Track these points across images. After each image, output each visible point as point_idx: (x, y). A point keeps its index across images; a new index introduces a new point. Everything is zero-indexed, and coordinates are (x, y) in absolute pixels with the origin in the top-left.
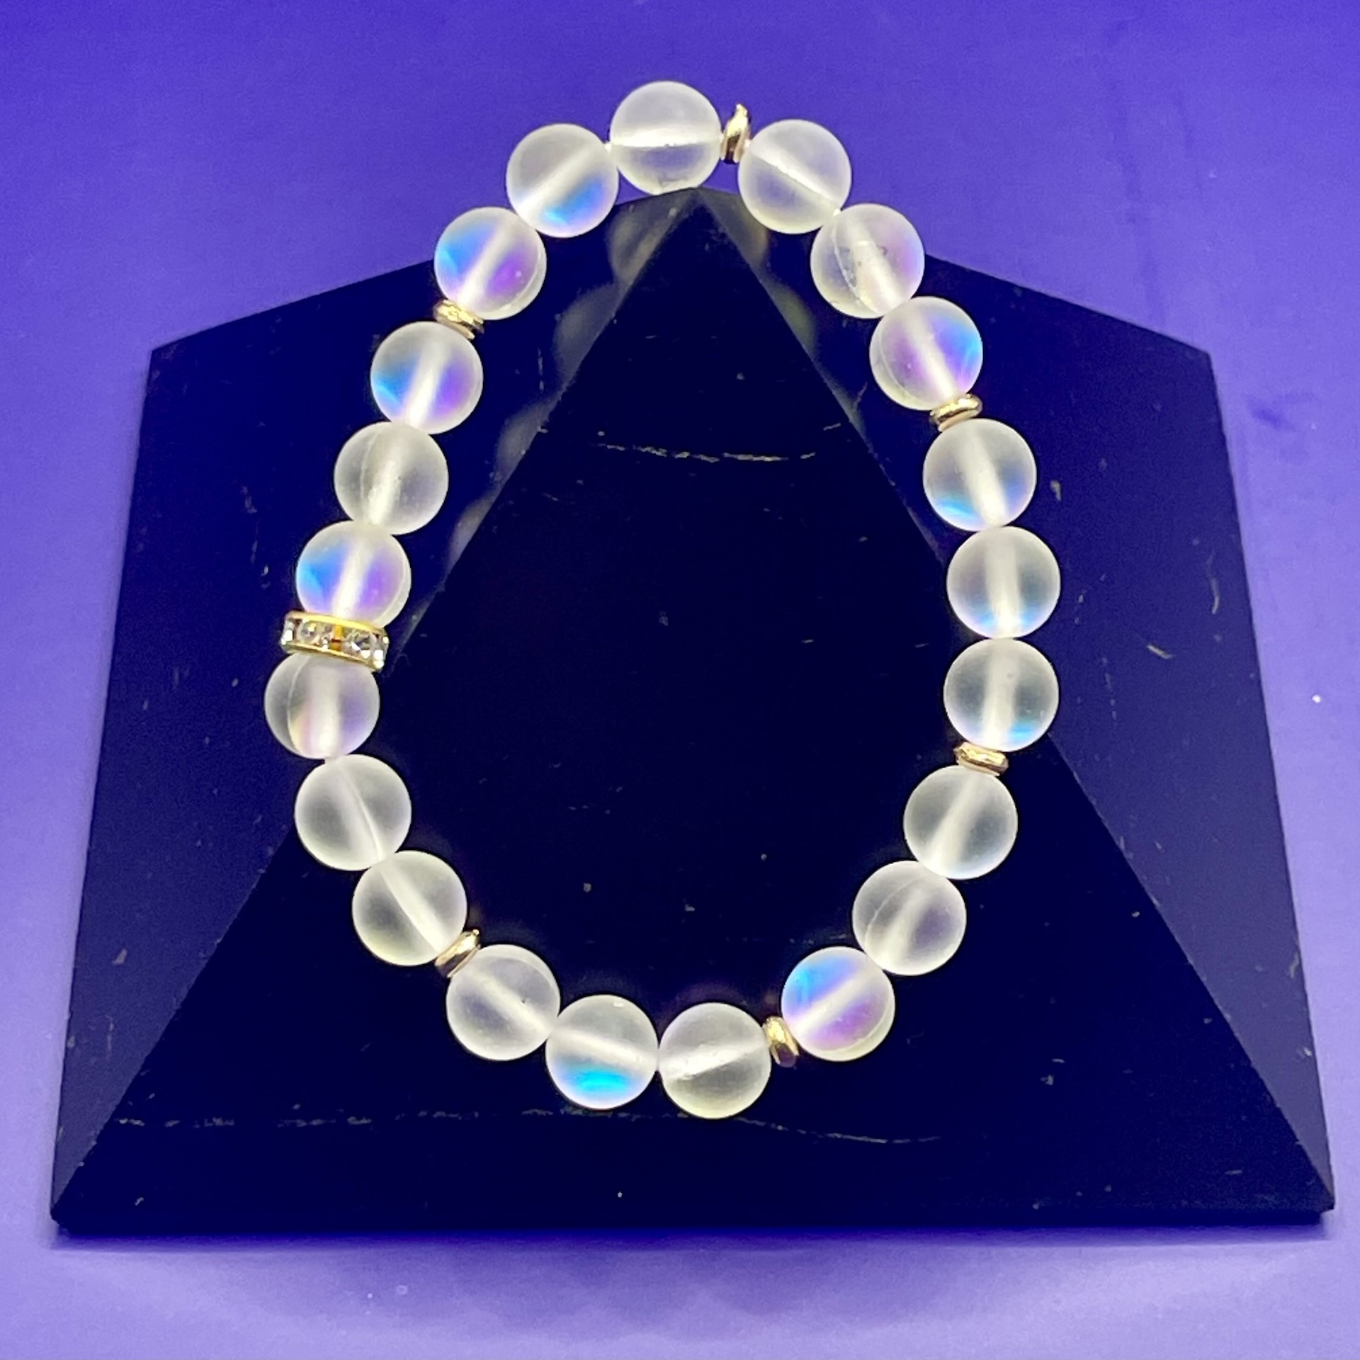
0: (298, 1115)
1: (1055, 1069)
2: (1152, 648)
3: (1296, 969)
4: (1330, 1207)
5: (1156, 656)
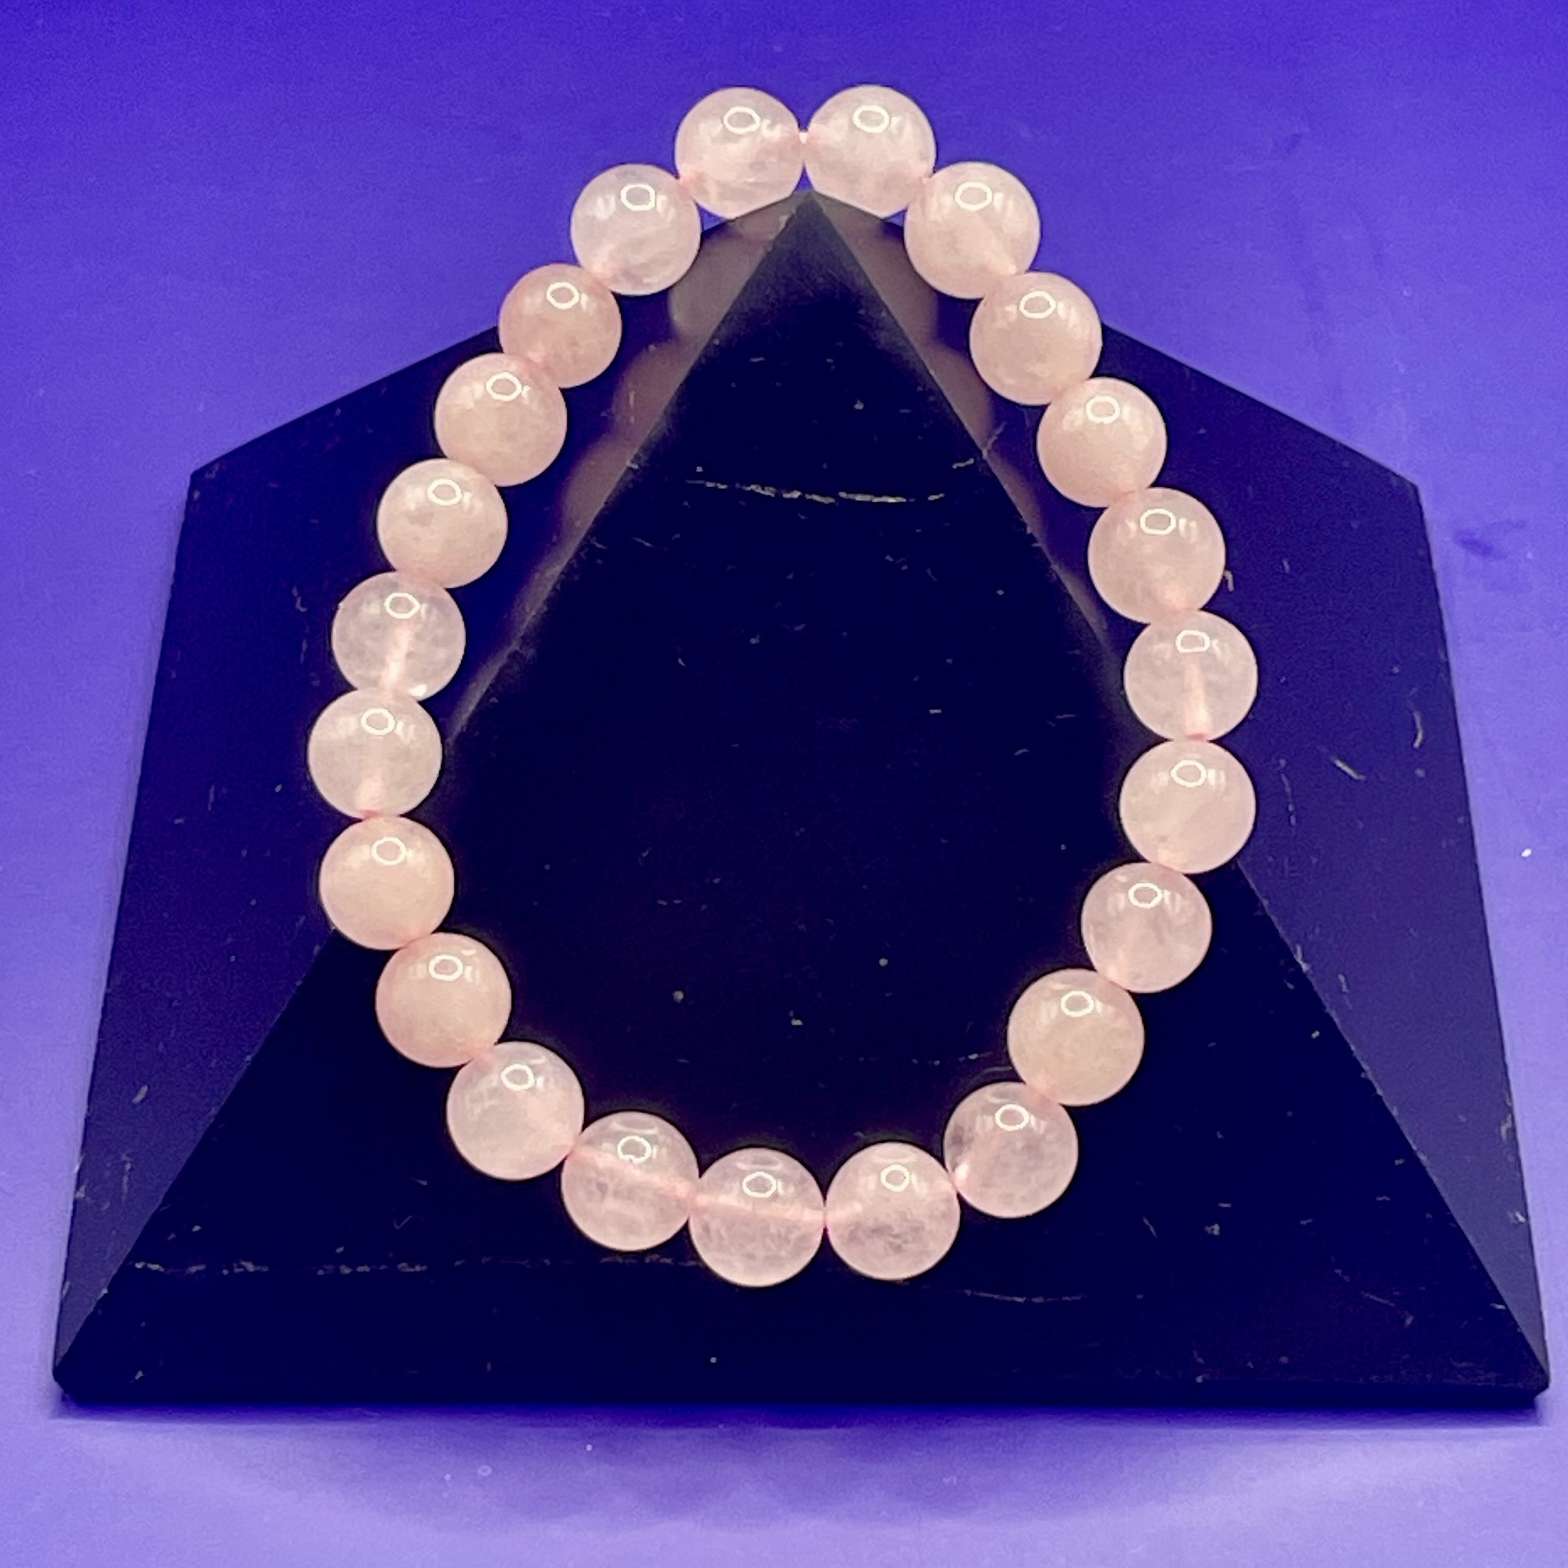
0: (341, 1259)
1: (1221, 1216)
2: (1340, 764)
3: (1508, 1131)
4: (1545, 1386)
5: (1345, 773)
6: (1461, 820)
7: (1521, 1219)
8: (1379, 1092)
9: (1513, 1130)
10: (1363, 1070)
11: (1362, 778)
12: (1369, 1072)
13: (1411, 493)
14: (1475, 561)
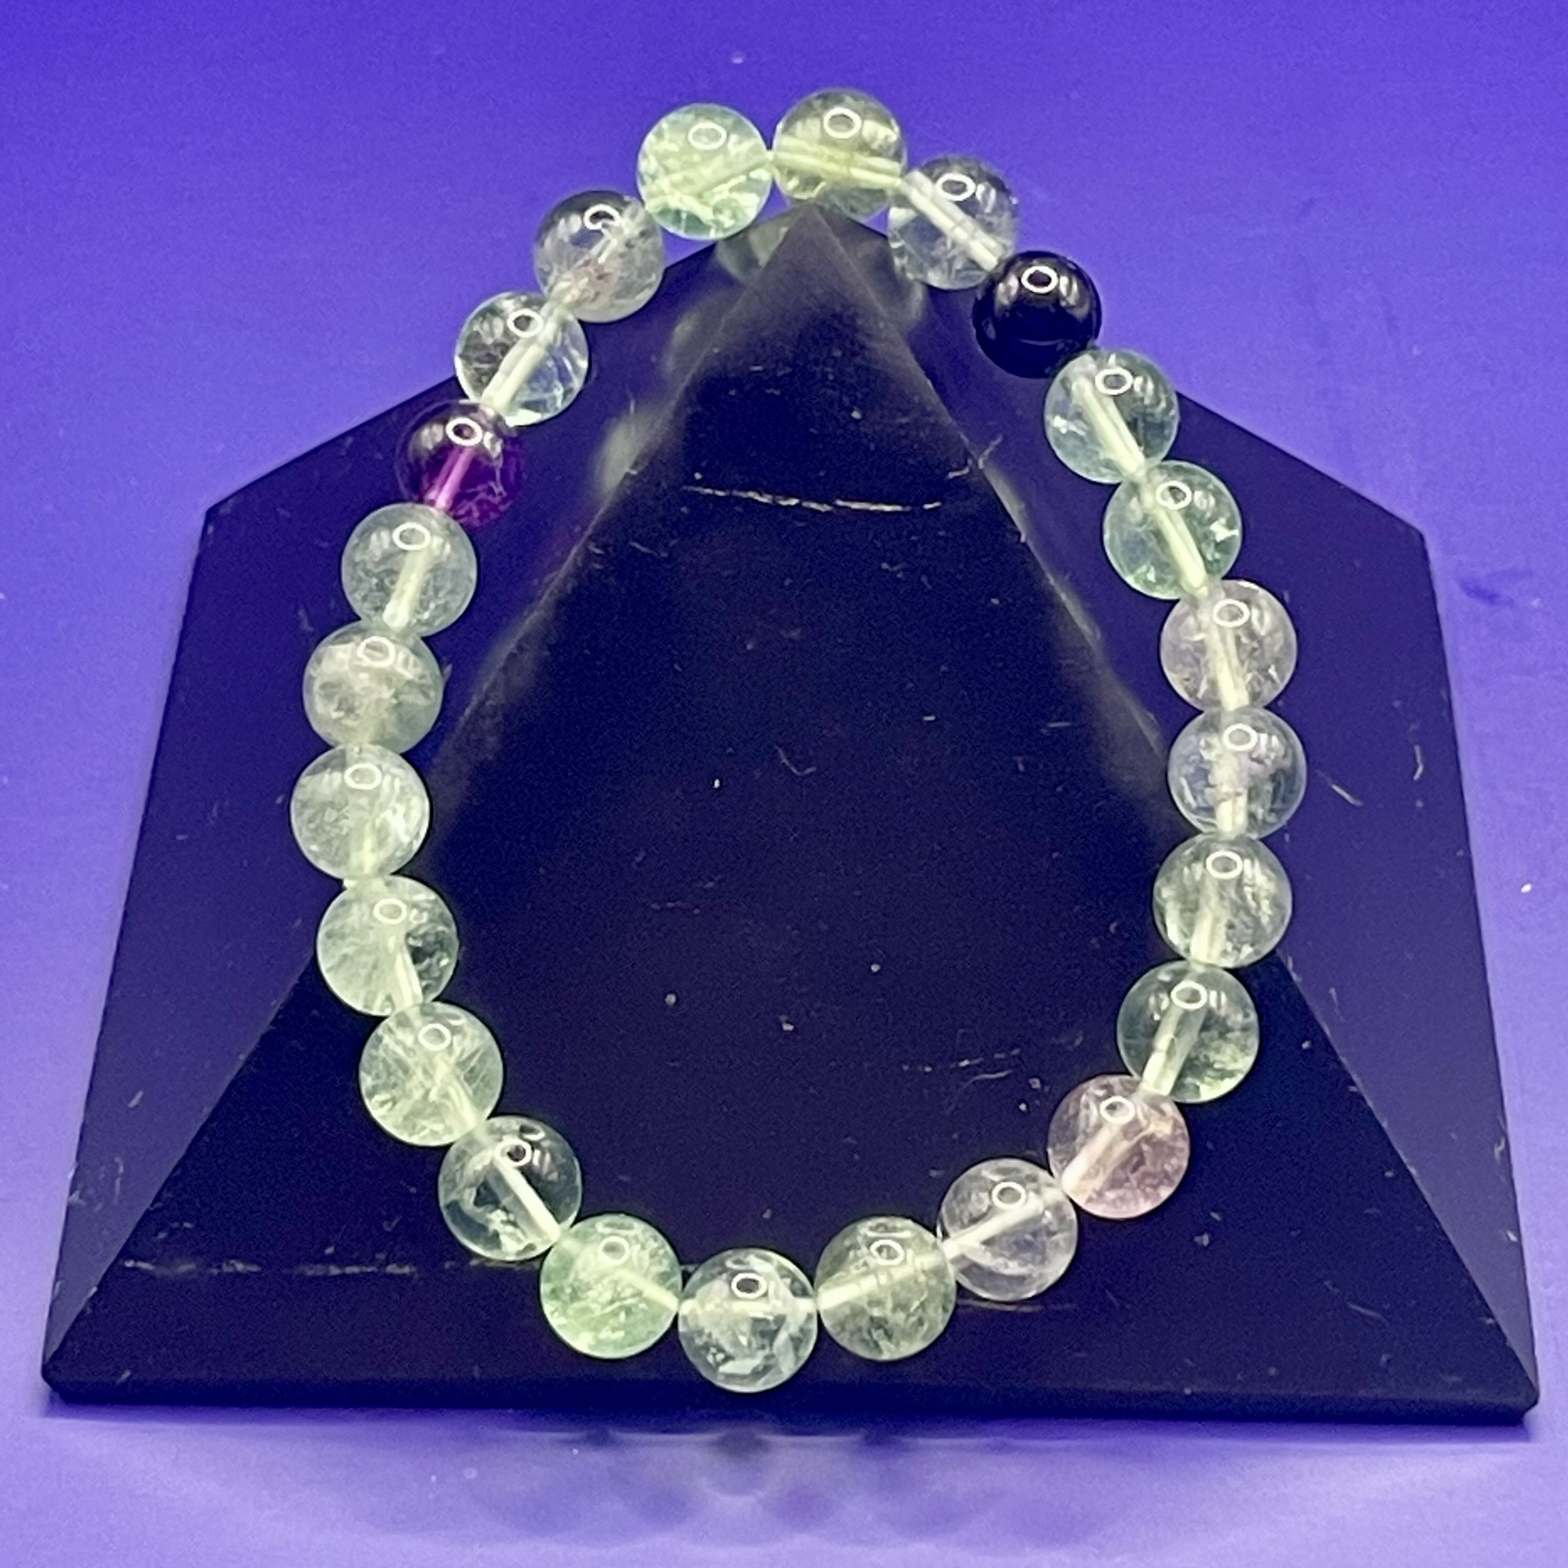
0: (331, 1260)
1: (1211, 1228)
2: (1337, 789)
3: (1502, 1153)
4: (1535, 1402)
5: (1343, 798)
6: (1460, 853)
7: (1513, 1238)
8: (1370, 1104)
9: (1507, 1153)
10: (1353, 1083)
11: (1358, 803)
12: (1360, 1085)
13: (1417, 538)
14: (1482, 607)
